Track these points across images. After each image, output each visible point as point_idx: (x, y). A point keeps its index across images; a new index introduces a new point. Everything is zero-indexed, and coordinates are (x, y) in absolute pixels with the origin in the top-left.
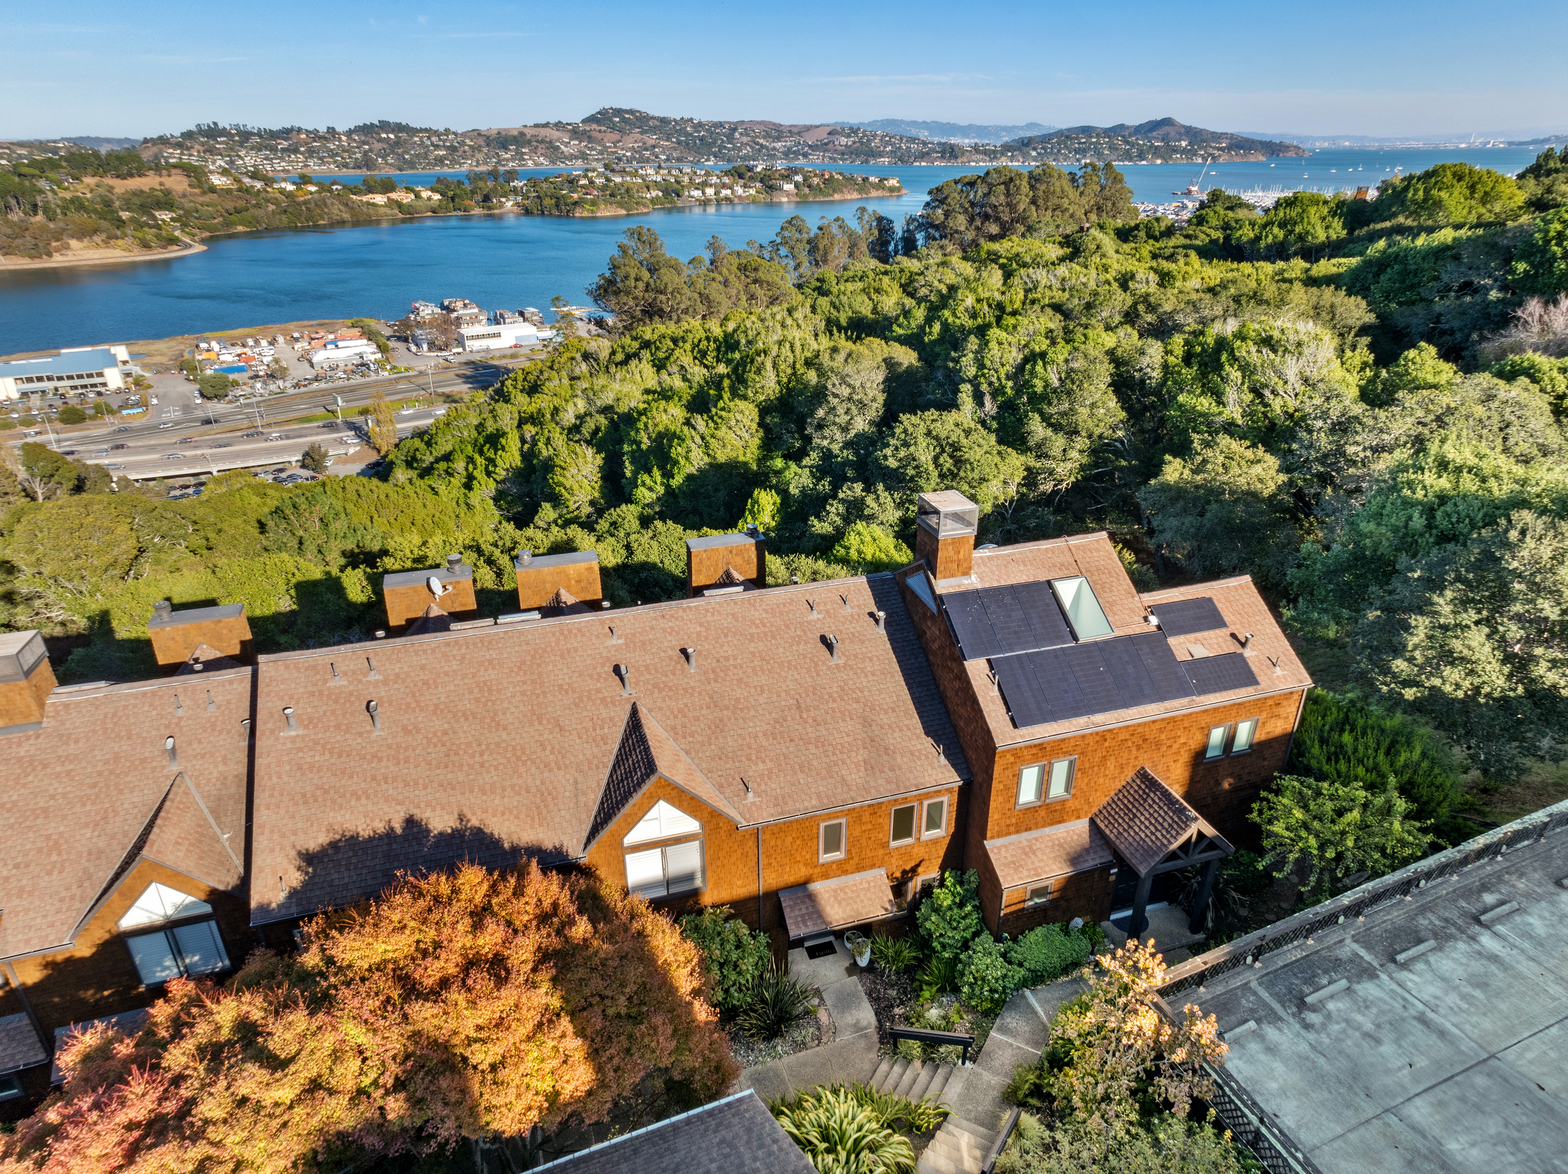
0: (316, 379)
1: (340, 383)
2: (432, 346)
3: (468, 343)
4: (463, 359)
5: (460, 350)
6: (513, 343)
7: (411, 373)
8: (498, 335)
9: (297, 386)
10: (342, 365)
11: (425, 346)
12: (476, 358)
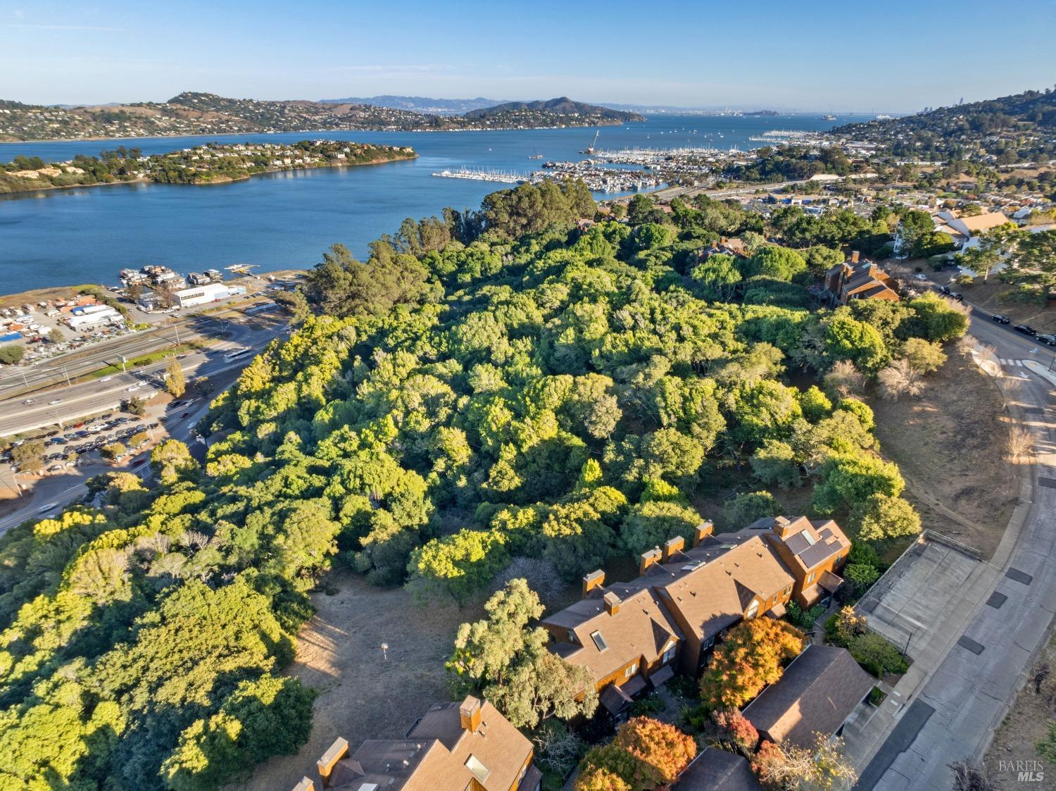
0: (84, 339)
1: (104, 342)
2: (157, 306)
3: (182, 302)
4: (185, 313)
5: (178, 307)
6: (213, 299)
7: (153, 329)
8: (202, 294)
9: (71, 346)
10: (96, 326)
11: (151, 306)
12: (192, 311)
